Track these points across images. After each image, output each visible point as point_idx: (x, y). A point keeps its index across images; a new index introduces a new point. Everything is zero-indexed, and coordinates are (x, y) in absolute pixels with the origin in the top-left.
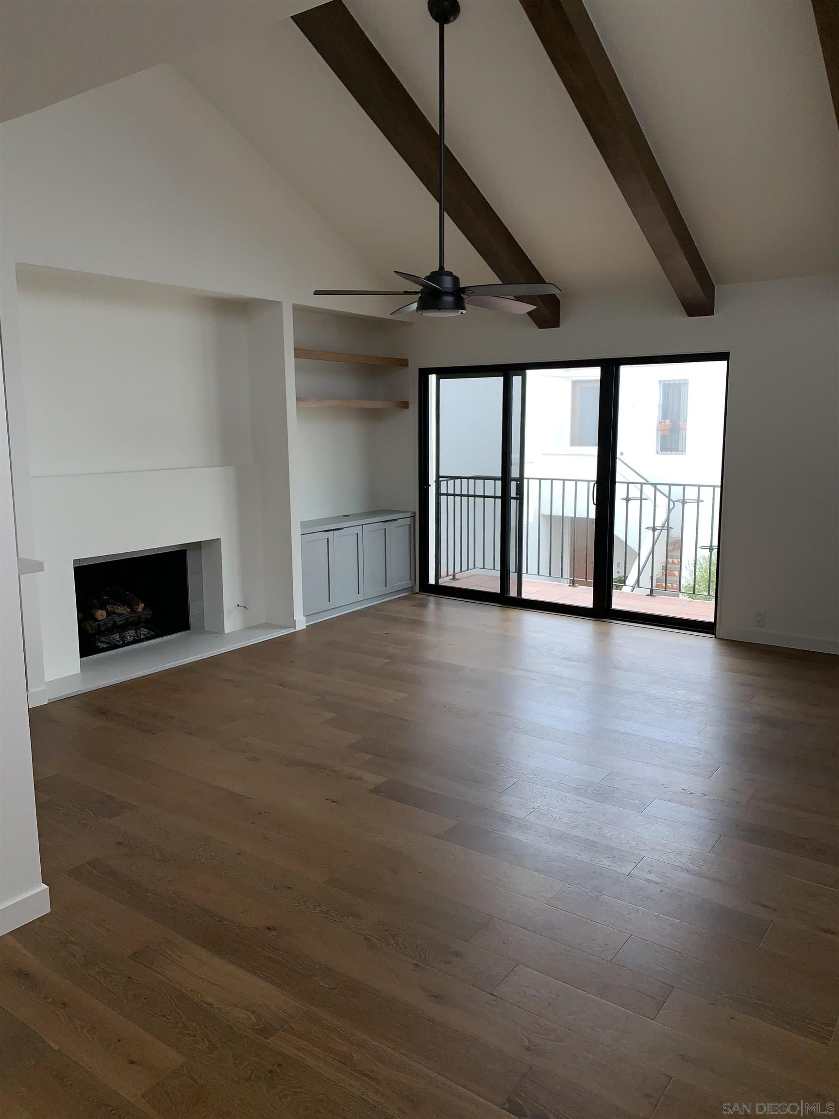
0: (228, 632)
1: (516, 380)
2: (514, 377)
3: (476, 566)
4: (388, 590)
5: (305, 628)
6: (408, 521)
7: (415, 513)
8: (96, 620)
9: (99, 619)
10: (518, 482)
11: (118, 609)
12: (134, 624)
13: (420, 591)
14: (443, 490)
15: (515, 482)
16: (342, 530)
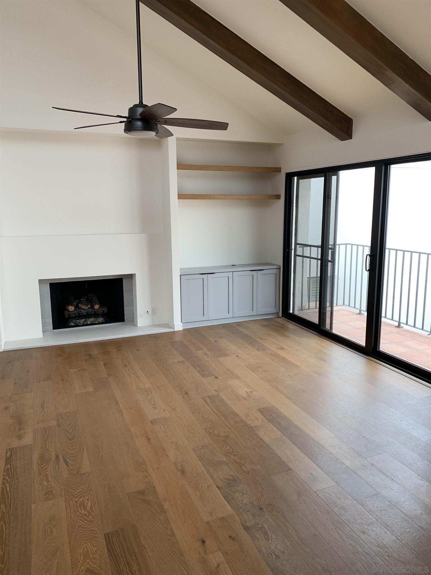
0: (139, 326)
1: (334, 178)
2: (333, 177)
3: (338, 304)
4: (254, 313)
5: (182, 330)
6: (274, 271)
7: (280, 266)
8: (68, 310)
9: (70, 311)
10: (333, 251)
11: (83, 306)
12: (95, 315)
13: (282, 316)
14: (298, 253)
15: (331, 250)
16: (215, 274)
